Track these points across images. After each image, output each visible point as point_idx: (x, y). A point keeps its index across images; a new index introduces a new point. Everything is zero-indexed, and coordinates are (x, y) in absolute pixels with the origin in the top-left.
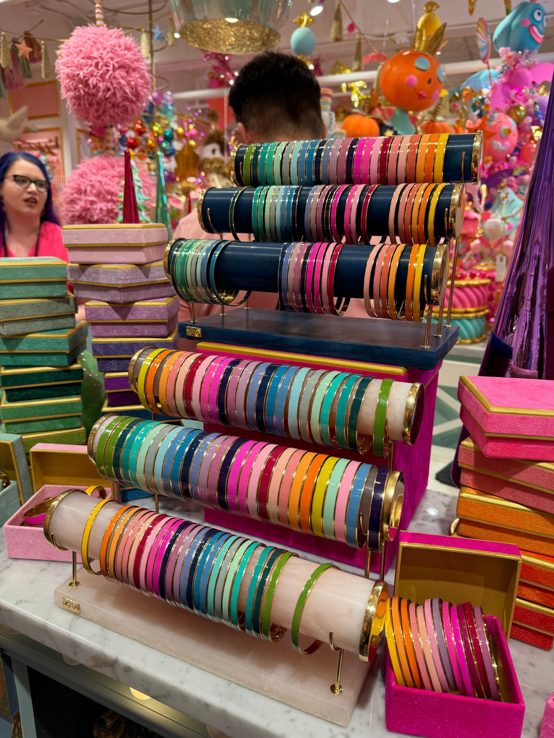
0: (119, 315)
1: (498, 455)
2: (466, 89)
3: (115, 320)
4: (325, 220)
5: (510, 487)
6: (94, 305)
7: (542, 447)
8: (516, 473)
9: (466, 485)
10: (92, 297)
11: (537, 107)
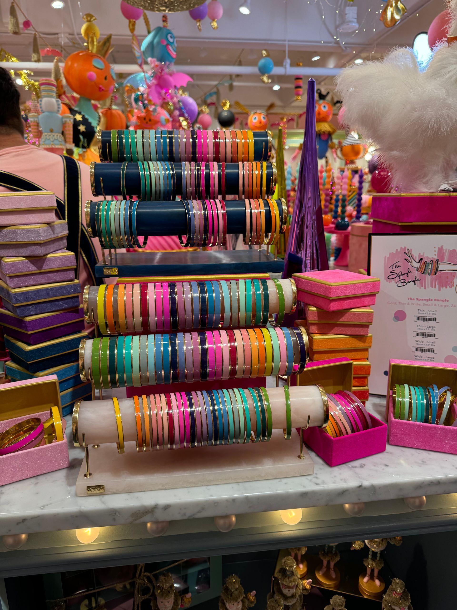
0: (35, 266)
1: (335, 309)
2: (128, 86)
3: (32, 271)
4: (197, 185)
5: (337, 327)
6: (13, 261)
7: (353, 300)
8: (340, 318)
9: (314, 332)
10: (5, 255)
11: (181, 104)
